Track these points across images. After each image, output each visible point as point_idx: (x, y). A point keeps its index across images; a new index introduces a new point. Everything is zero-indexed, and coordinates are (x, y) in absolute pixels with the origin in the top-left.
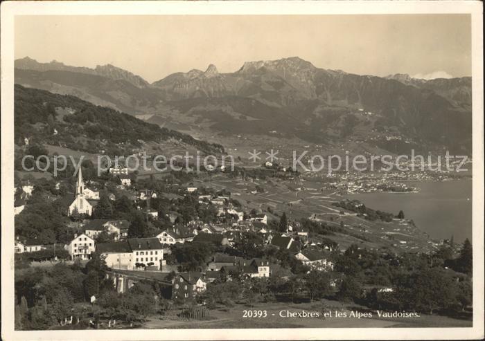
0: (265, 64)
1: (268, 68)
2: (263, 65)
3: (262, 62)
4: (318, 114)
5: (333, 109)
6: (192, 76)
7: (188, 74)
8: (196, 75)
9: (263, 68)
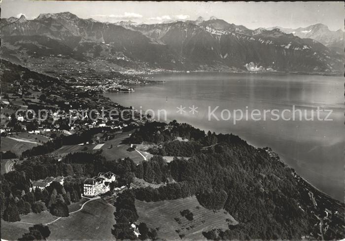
0: (52, 16)
1: (53, 17)
2: (50, 16)
3: (49, 14)
4: (81, 45)
5: (88, 42)
6: (11, 21)
7: (9, 19)
8: (14, 21)
9: (50, 18)
